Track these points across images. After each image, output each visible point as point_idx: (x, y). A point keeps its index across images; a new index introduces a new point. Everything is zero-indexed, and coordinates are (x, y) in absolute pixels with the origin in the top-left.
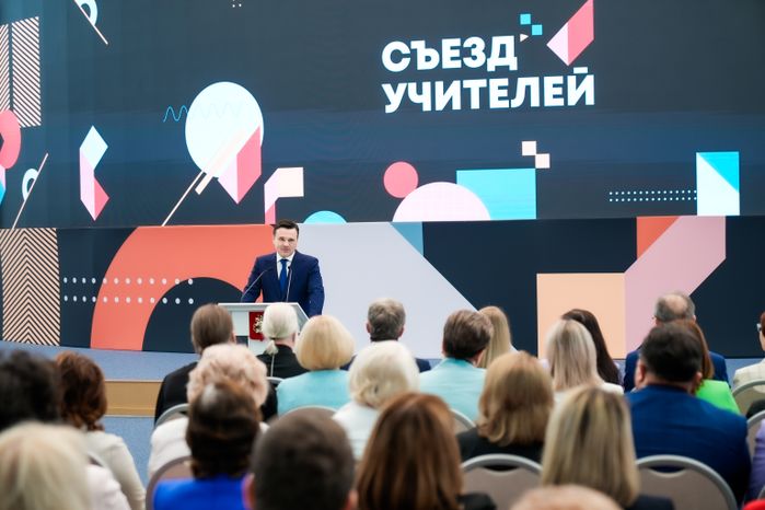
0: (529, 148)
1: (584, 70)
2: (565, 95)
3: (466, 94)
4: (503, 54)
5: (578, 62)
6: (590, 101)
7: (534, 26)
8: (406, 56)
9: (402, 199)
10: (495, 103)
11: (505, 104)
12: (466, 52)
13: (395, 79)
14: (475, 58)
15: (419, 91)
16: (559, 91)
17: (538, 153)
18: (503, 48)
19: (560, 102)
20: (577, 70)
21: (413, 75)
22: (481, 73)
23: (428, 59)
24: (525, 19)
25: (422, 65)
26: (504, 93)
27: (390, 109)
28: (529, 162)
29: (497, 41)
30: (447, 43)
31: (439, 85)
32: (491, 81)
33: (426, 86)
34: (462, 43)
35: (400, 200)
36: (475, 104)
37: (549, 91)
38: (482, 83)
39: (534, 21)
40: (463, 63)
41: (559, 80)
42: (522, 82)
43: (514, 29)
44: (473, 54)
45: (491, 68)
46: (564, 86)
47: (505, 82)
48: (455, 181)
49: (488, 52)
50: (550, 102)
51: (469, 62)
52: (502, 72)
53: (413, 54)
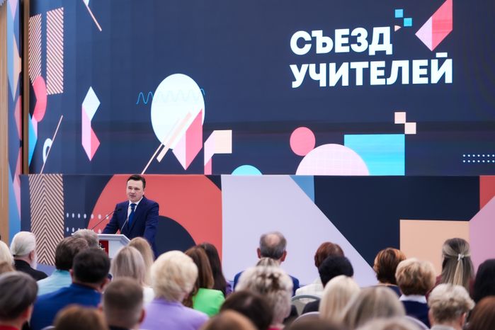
0: (400, 117)
1: (444, 55)
2: (429, 75)
3: (352, 73)
4: (381, 42)
5: (440, 48)
6: (449, 80)
7: (405, 20)
8: (308, 42)
9: (303, 157)
10: (374, 81)
11: (382, 82)
12: (353, 40)
13: (300, 61)
14: (359, 44)
15: (318, 71)
16: (424, 72)
17: (407, 121)
18: (381, 36)
19: (425, 81)
20: (439, 55)
21: (313, 58)
22: (364, 56)
23: (324, 45)
24: (399, 13)
25: (320, 50)
26: (382, 73)
27: (296, 85)
28: (400, 129)
29: (377, 31)
30: (339, 33)
31: (333, 66)
32: (372, 63)
33: (323, 66)
34: (350, 32)
35: (302, 158)
36: (359, 81)
37: (417, 72)
38: (365, 64)
39: (406, 15)
40: (350, 48)
41: (425, 62)
42: (396, 64)
43: (389, 21)
44: (358, 41)
45: (372, 53)
46: (429, 68)
47: (382, 64)
48: (342, 143)
49: (369, 39)
50: (417, 80)
51: (355, 48)
52: (380, 56)
53: (313, 41)
